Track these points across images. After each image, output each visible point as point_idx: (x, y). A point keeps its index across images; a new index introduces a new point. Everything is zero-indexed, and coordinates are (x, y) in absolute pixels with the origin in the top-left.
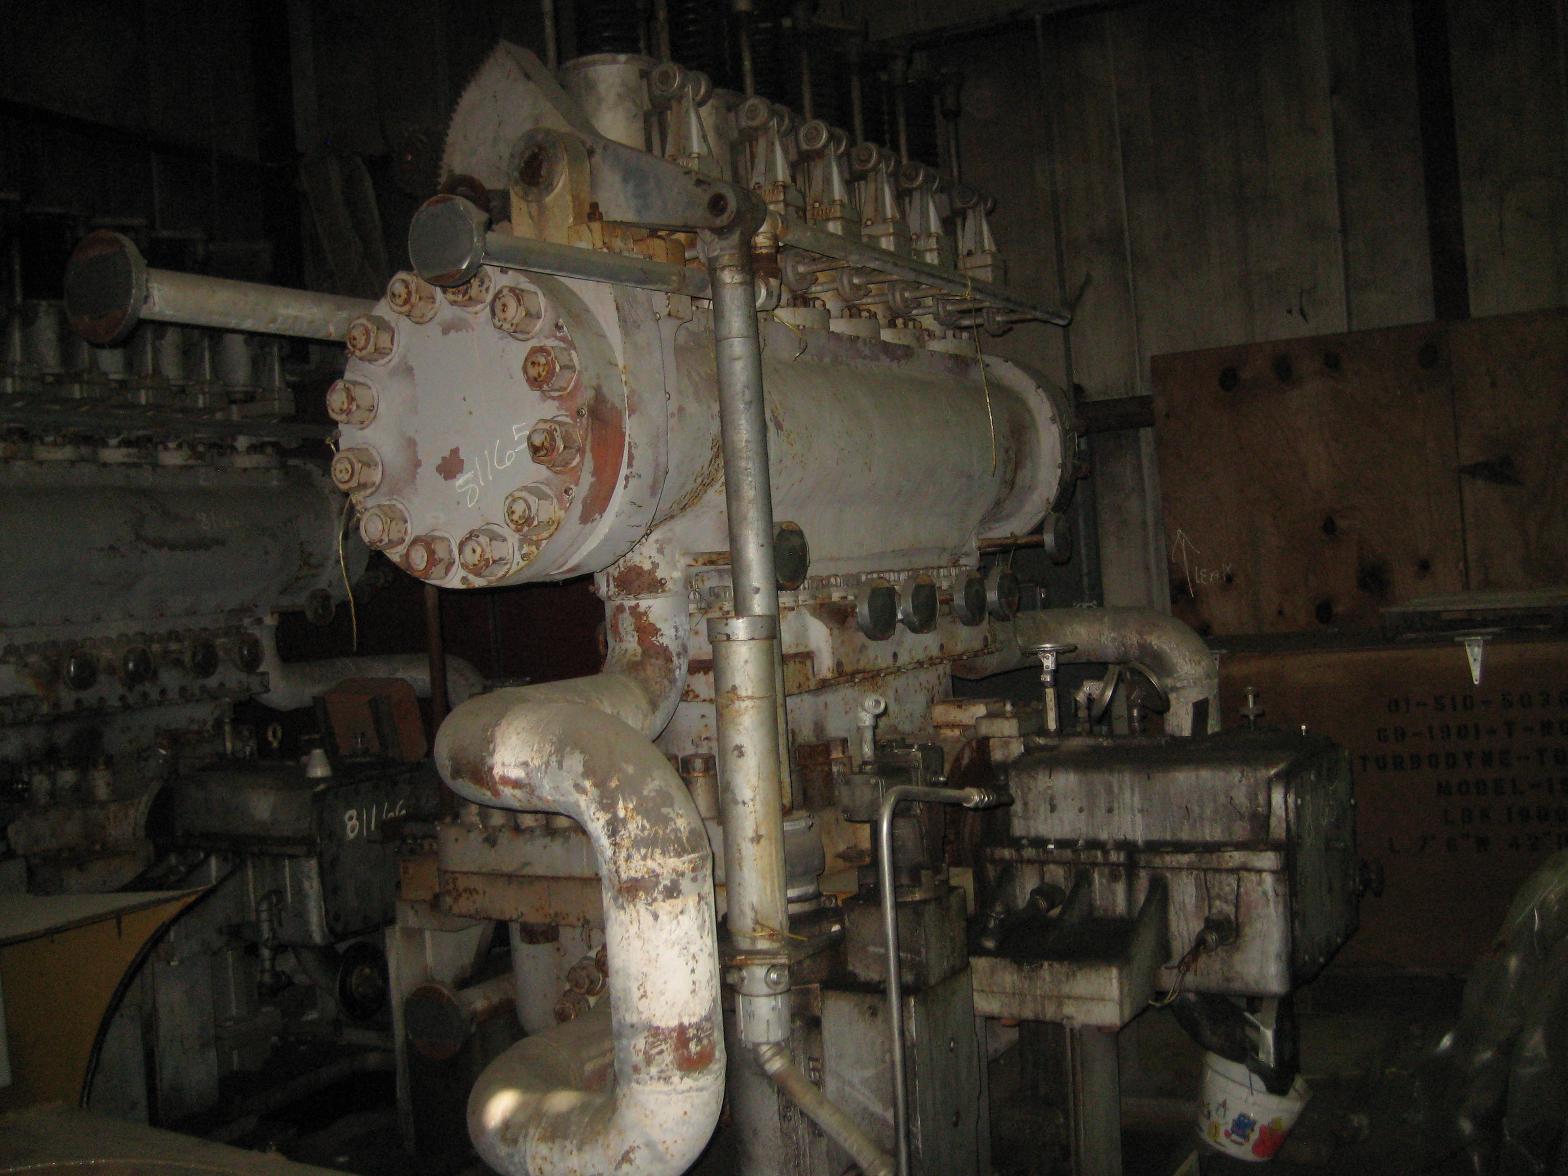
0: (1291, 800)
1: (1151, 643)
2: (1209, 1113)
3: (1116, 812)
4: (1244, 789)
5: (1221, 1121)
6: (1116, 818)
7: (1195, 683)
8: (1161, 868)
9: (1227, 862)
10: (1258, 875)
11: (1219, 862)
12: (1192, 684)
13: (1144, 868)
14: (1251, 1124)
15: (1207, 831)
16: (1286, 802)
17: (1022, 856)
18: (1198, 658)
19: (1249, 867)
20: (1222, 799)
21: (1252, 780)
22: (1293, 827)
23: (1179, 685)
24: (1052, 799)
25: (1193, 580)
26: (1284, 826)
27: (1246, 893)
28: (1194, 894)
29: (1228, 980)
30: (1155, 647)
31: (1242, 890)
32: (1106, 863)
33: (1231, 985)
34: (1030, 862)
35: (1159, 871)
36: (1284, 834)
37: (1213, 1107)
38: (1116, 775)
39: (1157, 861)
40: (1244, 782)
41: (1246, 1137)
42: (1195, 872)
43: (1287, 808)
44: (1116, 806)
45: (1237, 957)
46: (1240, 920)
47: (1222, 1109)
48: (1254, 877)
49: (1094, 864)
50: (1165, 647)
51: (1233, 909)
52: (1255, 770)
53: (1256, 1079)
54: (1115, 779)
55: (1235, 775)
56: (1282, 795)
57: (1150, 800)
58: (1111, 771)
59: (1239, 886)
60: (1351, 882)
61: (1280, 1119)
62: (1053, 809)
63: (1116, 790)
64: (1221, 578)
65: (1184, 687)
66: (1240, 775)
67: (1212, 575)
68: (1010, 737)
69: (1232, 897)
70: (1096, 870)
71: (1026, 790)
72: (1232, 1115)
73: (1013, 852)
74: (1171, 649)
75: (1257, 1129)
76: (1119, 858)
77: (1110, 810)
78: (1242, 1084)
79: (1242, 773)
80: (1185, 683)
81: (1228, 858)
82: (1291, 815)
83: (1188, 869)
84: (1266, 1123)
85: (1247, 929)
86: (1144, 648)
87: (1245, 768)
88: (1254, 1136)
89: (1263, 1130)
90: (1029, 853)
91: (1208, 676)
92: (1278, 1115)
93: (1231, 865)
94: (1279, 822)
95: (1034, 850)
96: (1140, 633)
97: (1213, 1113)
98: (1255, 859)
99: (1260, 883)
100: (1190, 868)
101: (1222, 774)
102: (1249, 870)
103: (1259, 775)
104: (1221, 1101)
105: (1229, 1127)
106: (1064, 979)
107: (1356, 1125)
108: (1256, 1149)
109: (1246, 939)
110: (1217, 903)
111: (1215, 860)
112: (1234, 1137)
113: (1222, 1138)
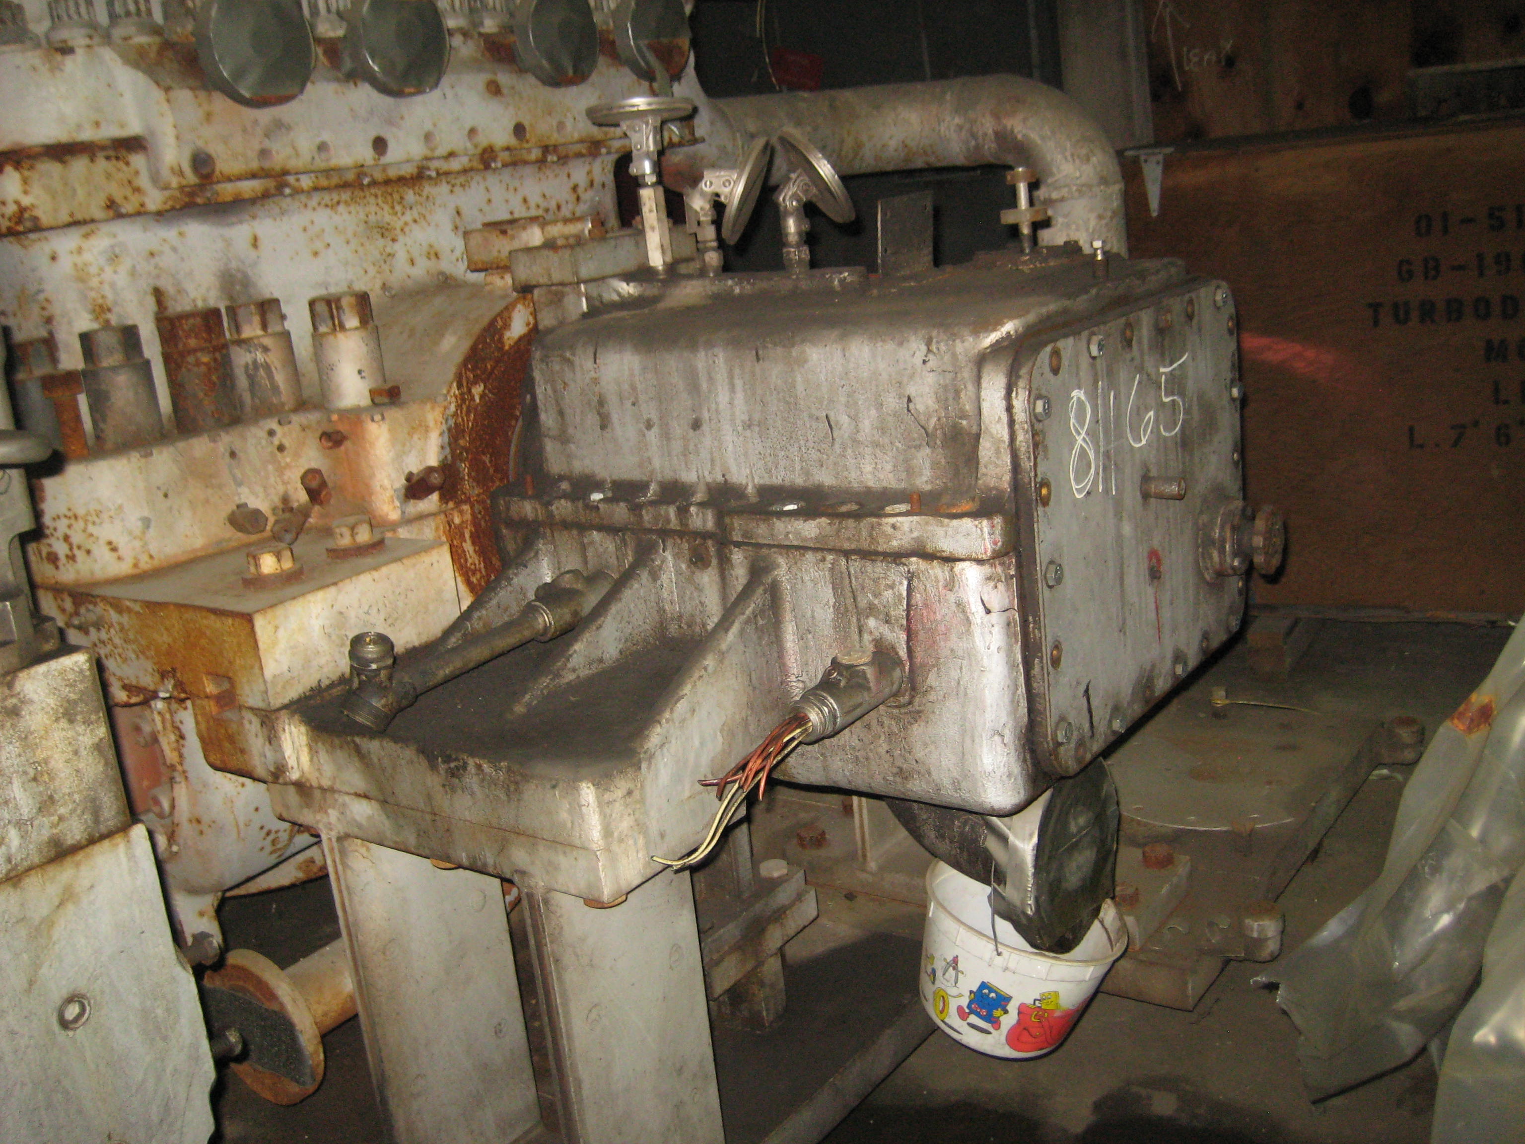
0: (1020, 402)
1: (1012, 131)
2: (934, 972)
3: (705, 427)
4: (931, 379)
5: (952, 991)
6: (707, 441)
7: (1079, 191)
8: (770, 546)
9: (889, 538)
10: (947, 568)
11: (873, 539)
12: (1076, 194)
13: (738, 545)
14: (1003, 1001)
15: (868, 468)
16: (1009, 408)
17: (551, 515)
18: (1084, 151)
19: (930, 548)
20: (892, 402)
21: (947, 358)
22: (1027, 464)
23: (1055, 195)
24: (601, 402)
25: (1180, 66)
26: (1008, 459)
27: (926, 605)
28: (832, 601)
29: (901, 773)
30: (1019, 137)
31: (918, 598)
32: (684, 533)
33: (909, 786)
34: (566, 525)
35: (764, 551)
36: (1008, 477)
37: (939, 965)
38: (702, 354)
39: (761, 531)
40: (933, 362)
41: (996, 1023)
42: (830, 557)
43: (1011, 422)
44: (706, 415)
45: (917, 730)
46: (918, 660)
47: (951, 971)
48: (937, 571)
49: (665, 533)
50: (1034, 136)
51: (903, 636)
52: (954, 336)
53: (1005, 928)
54: (701, 360)
55: (915, 348)
56: (1002, 393)
57: (764, 404)
58: (693, 346)
59: (910, 589)
60: (1215, 555)
61: (1056, 993)
62: (604, 423)
63: (704, 386)
64: (1219, 61)
65: (1062, 200)
66: (924, 348)
67: (1206, 57)
68: (562, 284)
69: (900, 612)
70: (669, 543)
71: (560, 386)
72: (969, 983)
73: (538, 506)
74: (1043, 138)
75: (1013, 1008)
76: (705, 521)
77: (696, 425)
78: (980, 934)
79: (929, 343)
80: (1064, 192)
81: (890, 530)
82: (1020, 437)
83: (815, 550)
84: (1029, 1001)
85: (932, 679)
86: (1003, 138)
87: (934, 333)
88: (1009, 1020)
89: (1023, 1010)
90: (562, 508)
91: (1104, 181)
92: (1049, 987)
93: (895, 543)
94: (998, 452)
95: (569, 504)
96: (997, 117)
97: (939, 974)
98: (940, 532)
99: (951, 584)
100: (820, 548)
101: (890, 346)
102: (930, 556)
103: (959, 347)
104: (950, 958)
105: (964, 1002)
106: (503, 797)
107: (1255, 935)
108: (1014, 1039)
109: (932, 696)
110: (872, 622)
111: (864, 534)
112: (973, 1019)
113: (954, 1019)
